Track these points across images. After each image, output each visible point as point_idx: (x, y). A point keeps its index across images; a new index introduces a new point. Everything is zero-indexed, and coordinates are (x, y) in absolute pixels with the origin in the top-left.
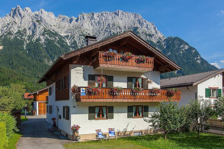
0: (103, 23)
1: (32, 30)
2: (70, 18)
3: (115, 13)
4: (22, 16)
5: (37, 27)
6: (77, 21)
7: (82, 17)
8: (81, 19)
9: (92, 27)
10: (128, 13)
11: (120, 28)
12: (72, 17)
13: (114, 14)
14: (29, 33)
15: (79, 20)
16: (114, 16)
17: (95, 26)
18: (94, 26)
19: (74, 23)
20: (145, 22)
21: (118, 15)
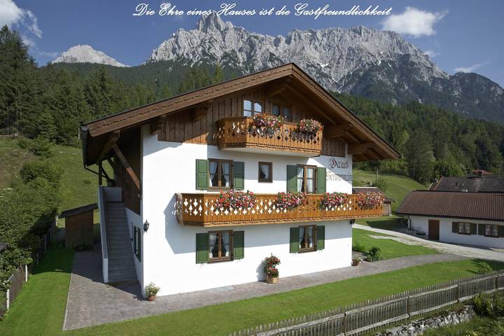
0: (338, 46)
1: (246, 53)
2: (274, 38)
3: (355, 31)
4: (222, 30)
5: (257, 48)
6: (288, 42)
7: (297, 37)
8: (295, 39)
9: (318, 53)
10: (376, 30)
11: (372, 55)
12: (279, 36)
13: (352, 32)
14: (242, 57)
15: (293, 41)
16: (353, 35)
17: (324, 51)
18: (321, 52)
19: (284, 47)
20: (410, 46)
21: (360, 34)
